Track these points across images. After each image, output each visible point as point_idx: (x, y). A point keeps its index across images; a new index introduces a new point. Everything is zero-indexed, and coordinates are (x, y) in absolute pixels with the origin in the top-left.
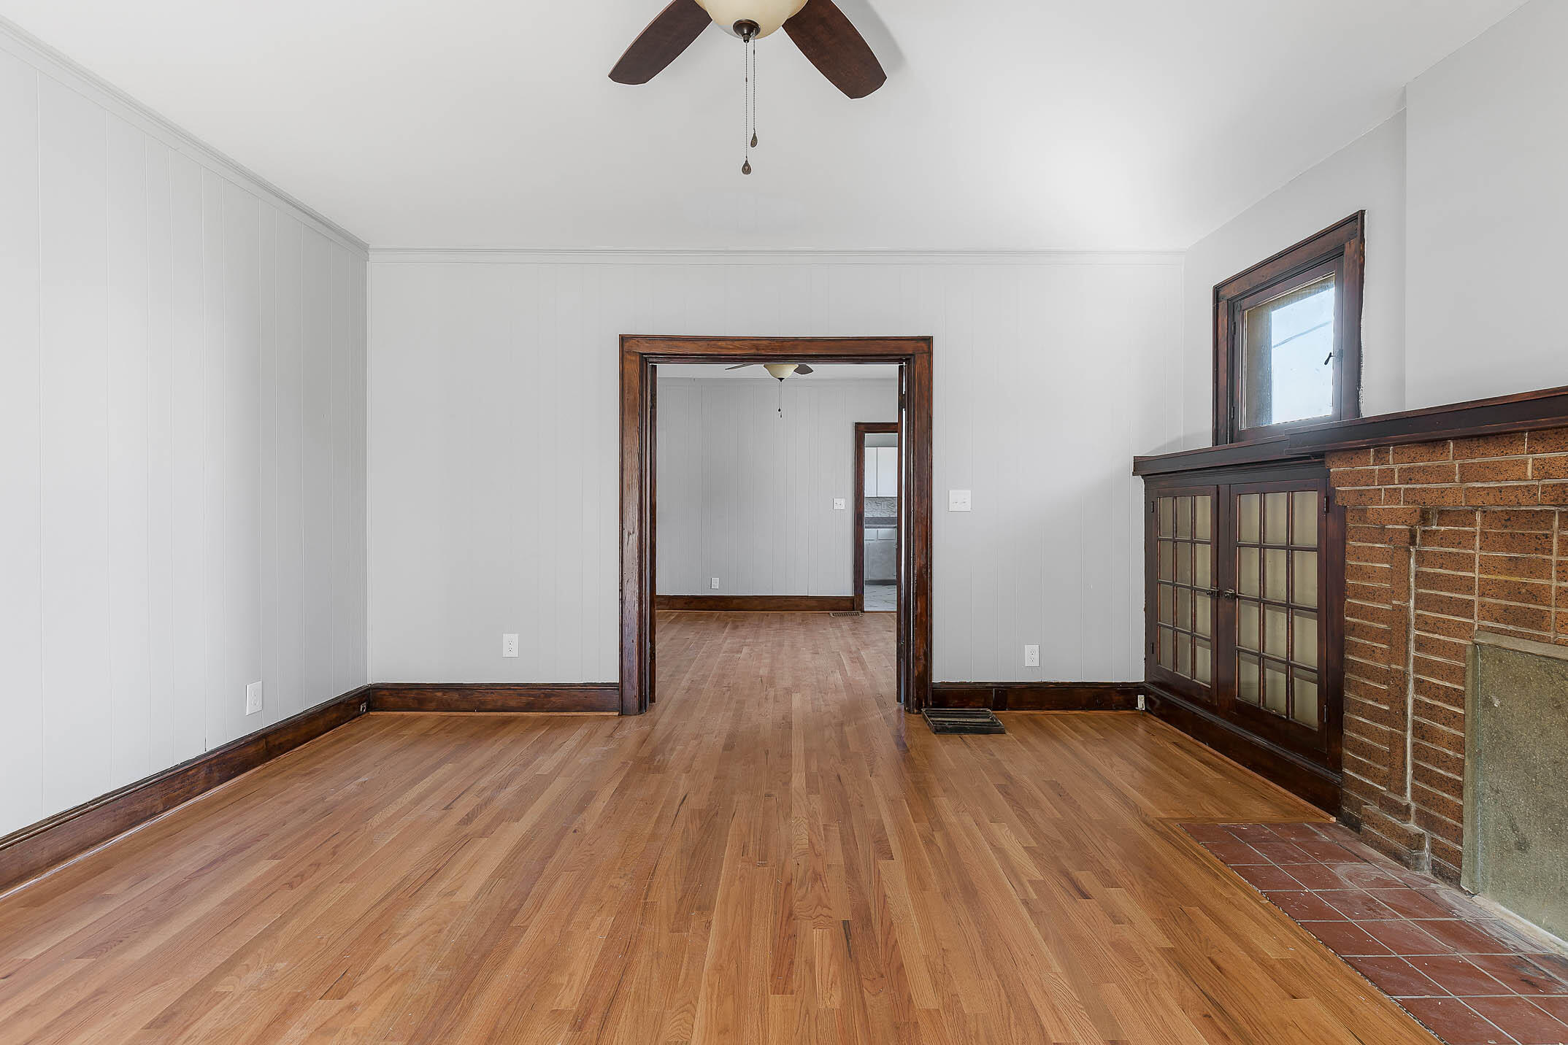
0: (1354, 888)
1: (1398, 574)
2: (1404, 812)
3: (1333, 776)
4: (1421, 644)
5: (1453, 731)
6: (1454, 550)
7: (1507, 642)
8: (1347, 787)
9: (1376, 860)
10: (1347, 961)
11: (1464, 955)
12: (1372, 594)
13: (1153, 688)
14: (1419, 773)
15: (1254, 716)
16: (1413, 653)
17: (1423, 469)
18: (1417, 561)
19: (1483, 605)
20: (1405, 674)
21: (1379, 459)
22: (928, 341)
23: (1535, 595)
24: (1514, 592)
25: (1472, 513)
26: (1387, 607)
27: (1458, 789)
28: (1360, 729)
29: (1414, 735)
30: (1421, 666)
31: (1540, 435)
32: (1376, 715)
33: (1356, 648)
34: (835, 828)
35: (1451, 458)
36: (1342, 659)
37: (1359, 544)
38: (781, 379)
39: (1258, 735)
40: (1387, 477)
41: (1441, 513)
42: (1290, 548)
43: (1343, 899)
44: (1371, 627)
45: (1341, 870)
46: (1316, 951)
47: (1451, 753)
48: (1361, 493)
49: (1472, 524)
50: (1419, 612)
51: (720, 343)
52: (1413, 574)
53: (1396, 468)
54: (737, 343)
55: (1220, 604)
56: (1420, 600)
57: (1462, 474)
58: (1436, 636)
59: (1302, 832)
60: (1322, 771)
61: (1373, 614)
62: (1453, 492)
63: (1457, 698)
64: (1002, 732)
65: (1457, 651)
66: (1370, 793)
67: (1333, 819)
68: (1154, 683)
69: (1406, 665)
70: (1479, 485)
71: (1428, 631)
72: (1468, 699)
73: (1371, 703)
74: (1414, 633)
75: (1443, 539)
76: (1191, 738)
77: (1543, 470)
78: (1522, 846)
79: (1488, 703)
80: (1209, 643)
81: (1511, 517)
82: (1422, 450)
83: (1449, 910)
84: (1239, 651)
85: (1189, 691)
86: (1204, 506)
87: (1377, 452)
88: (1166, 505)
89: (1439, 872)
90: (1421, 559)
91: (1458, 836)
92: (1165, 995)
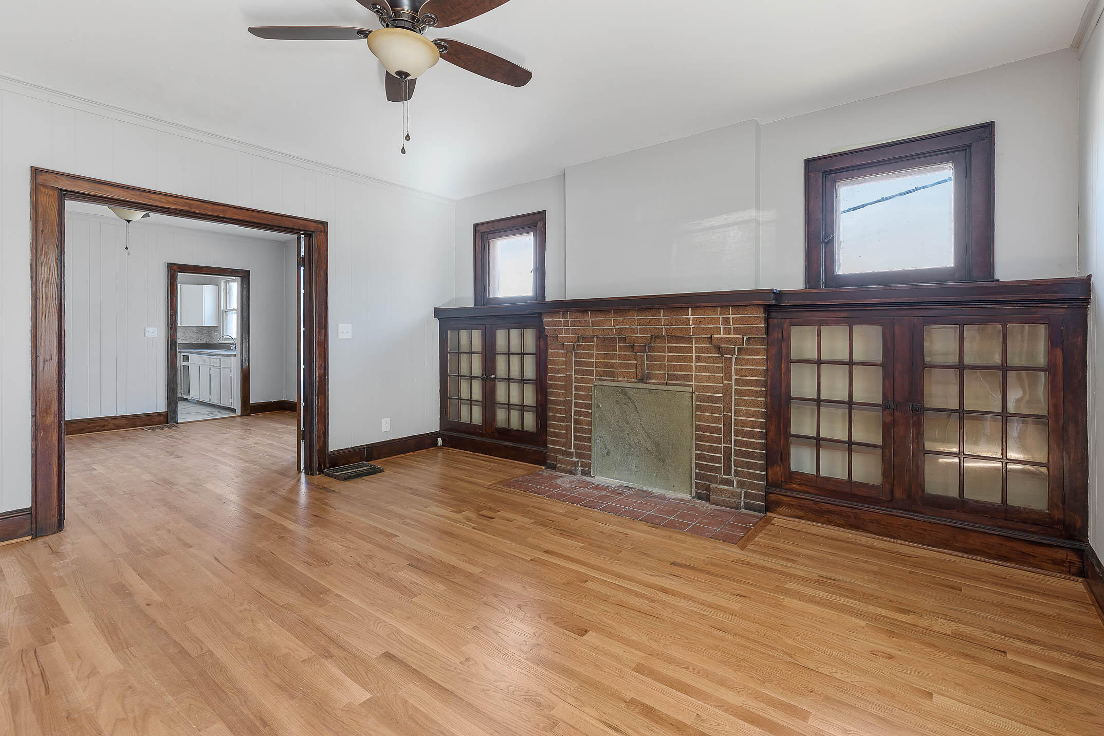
0: (567, 486)
1: (568, 363)
2: (570, 454)
3: (545, 450)
4: (577, 388)
5: (588, 419)
6: (588, 352)
7: (605, 383)
8: (549, 452)
9: (565, 476)
10: (581, 505)
11: (603, 493)
12: (558, 371)
13: (446, 433)
14: (576, 438)
15: (506, 433)
16: (573, 392)
17: (580, 321)
18: (575, 357)
19: (597, 371)
20: (571, 400)
21: (564, 316)
22: (325, 224)
23: (612, 366)
24: (607, 365)
25: (593, 338)
26: (564, 375)
27: (589, 440)
28: (555, 427)
29: (574, 424)
30: (577, 397)
31: (616, 312)
32: (560, 420)
33: (552, 394)
34: (349, 536)
35: (589, 317)
36: (546, 399)
37: (553, 351)
38: (129, 221)
39: (508, 441)
40: (566, 324)
41: (583, 338)
42: (522, 354)
43: (565, 489)
44: (558, 384)
45: (559, 481)
46: (572, 506)
47: (587, 427)
48: (555, 330)
49: (593, 342)
50: (576, 376)
51: (153, 196)
52: (573, 362)
53: (570, 320)
54: (170, 199)
55: (487, 383)
56: (577, 372)
57: (592, 324)
58: (582, 384)
59: (539, 475)
60: (538, 449)
61: (559, 379)
62: (588, 330)
63: (589, 406)
64: (382, 471)
65: (589, 389)
66: (558, 451)
67: (544, 468)
68: (446, 430)
69: (572, 397)
70: (596, 328)
71: (579, 383)
72: (593, 406)
73: (558, 415)
74: (574, 384)
75: (584, 348)
76: (472, 453)
77: (616, 323)
78: (608, 454)
79: (598, 406)
80: (480, 404)
81: (605, 339)
82: (579, 314)
83: (592, 483)
84: (497, 404)
85: (469, 429)
86: (477, 335)
87: (563, 314)
88: (451, 335)
89: (584, 473)
90: (576, 355)
91: (590, 457)
92: (546, 534)
